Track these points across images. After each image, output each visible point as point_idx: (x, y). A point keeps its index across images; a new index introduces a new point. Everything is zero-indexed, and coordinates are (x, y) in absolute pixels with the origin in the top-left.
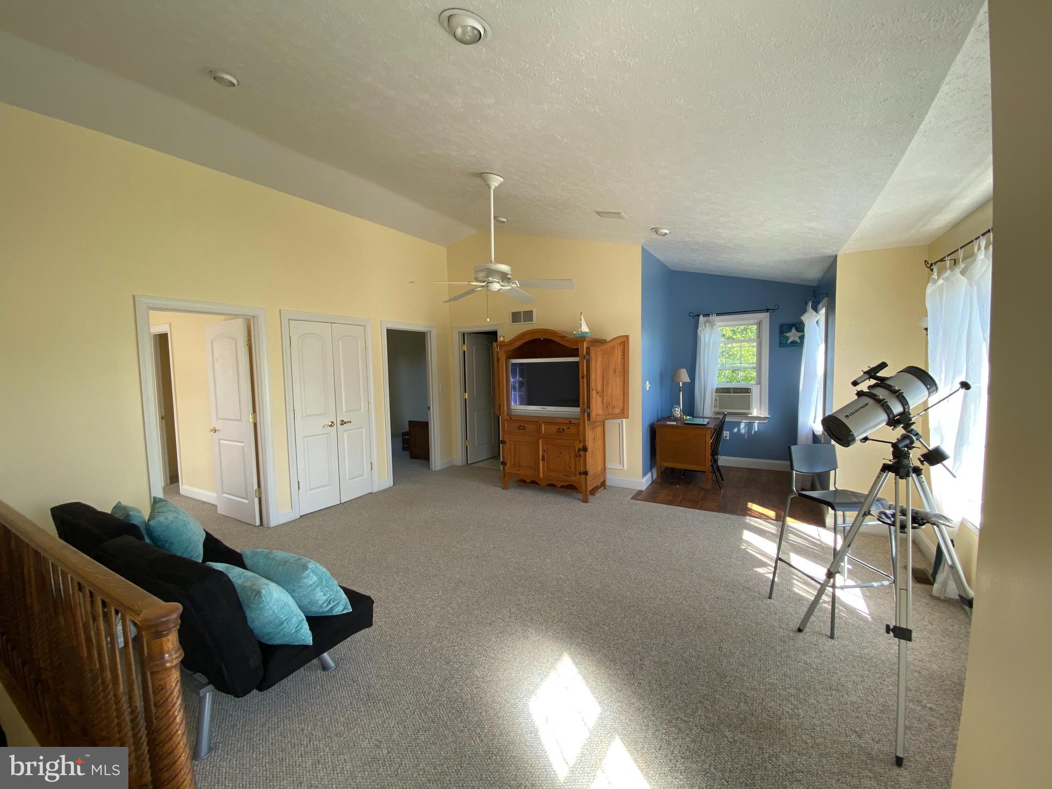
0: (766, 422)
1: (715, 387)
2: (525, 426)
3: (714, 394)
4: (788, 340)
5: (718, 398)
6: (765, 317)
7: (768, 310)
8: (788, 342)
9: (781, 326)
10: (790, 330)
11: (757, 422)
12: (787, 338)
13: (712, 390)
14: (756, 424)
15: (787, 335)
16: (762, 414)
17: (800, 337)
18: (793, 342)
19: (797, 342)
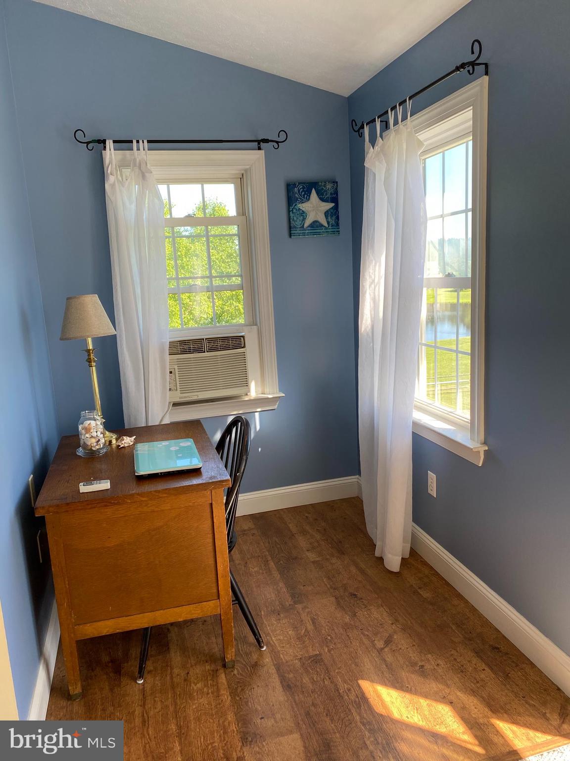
0: (275, 407)
1: (167, 341)
3: (168, 358)
4: (304, 219)
5: (176, 367)
6: (255, 159)
7: (260, 143)
8: (306, 225)
9: (290, 187)
10: (307, 196)
11: (259, 410)
12: (303, 215)
13: (162, 351)
14: (257, 415)
15: (304, 206)
16: (267, 390)
17: (326, 214)
18: (315, 225)
19: (322, 226)
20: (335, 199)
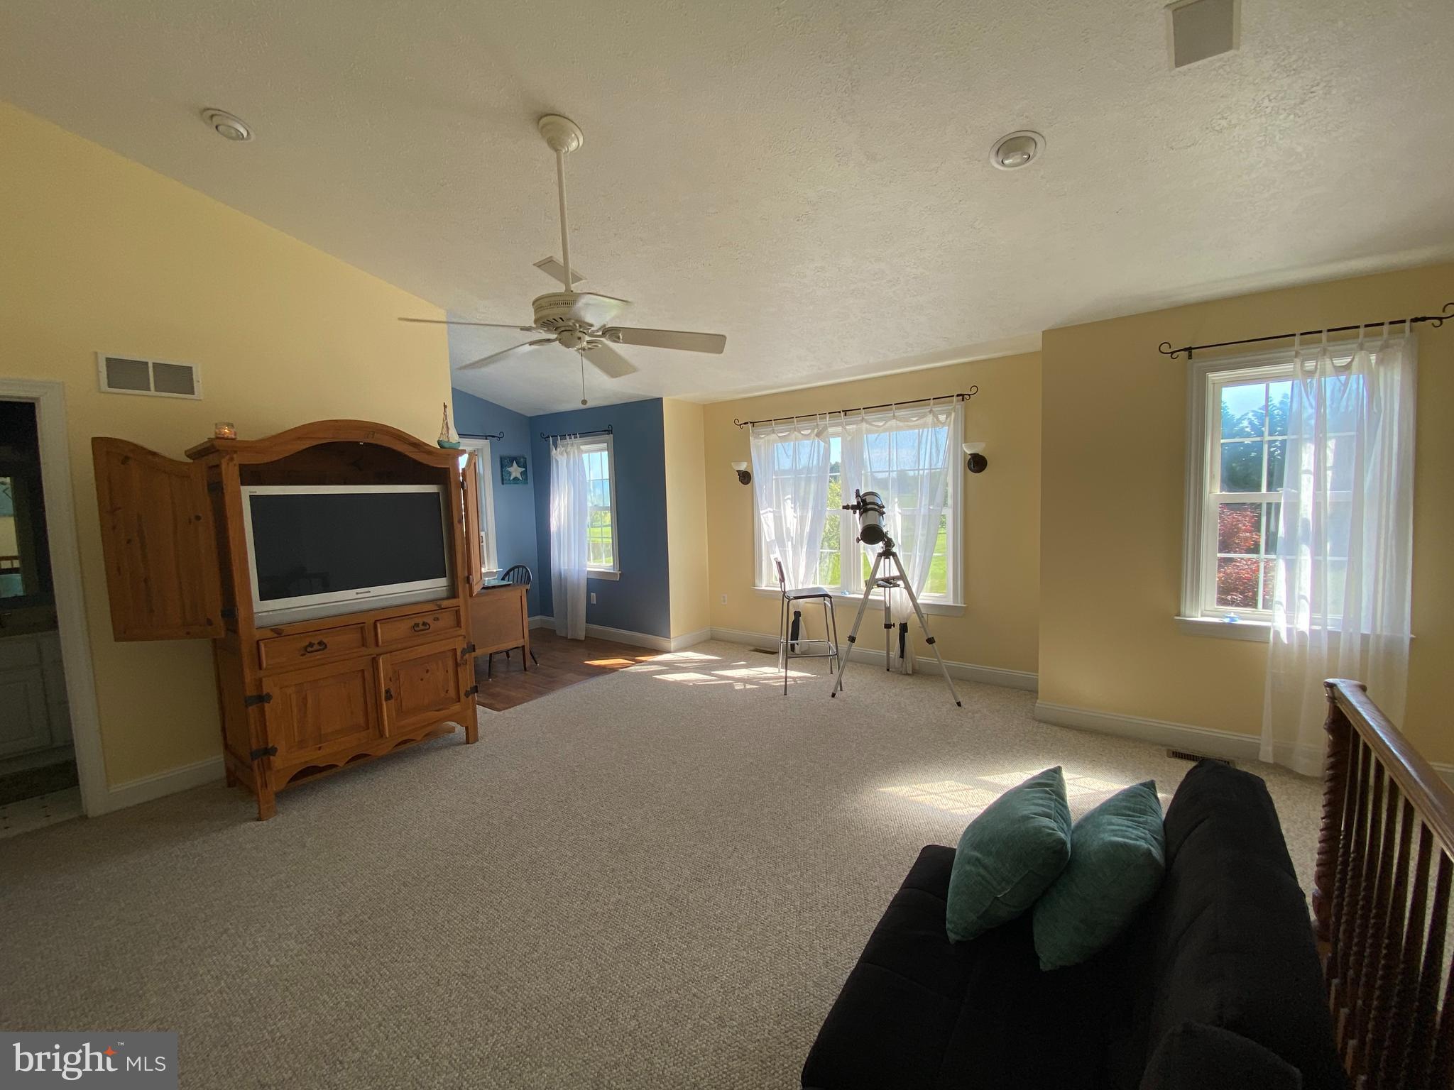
2: (325, 641)
4: (510, 475)
6: (484, 444)
7: (486, 437)
8: (511, 479)
9: (502, 459)
10: (511, 464)
15: (509, 469)
17: (521, 473)
18: (516, 479)
19: (519, 479)
20: (525, 467)
